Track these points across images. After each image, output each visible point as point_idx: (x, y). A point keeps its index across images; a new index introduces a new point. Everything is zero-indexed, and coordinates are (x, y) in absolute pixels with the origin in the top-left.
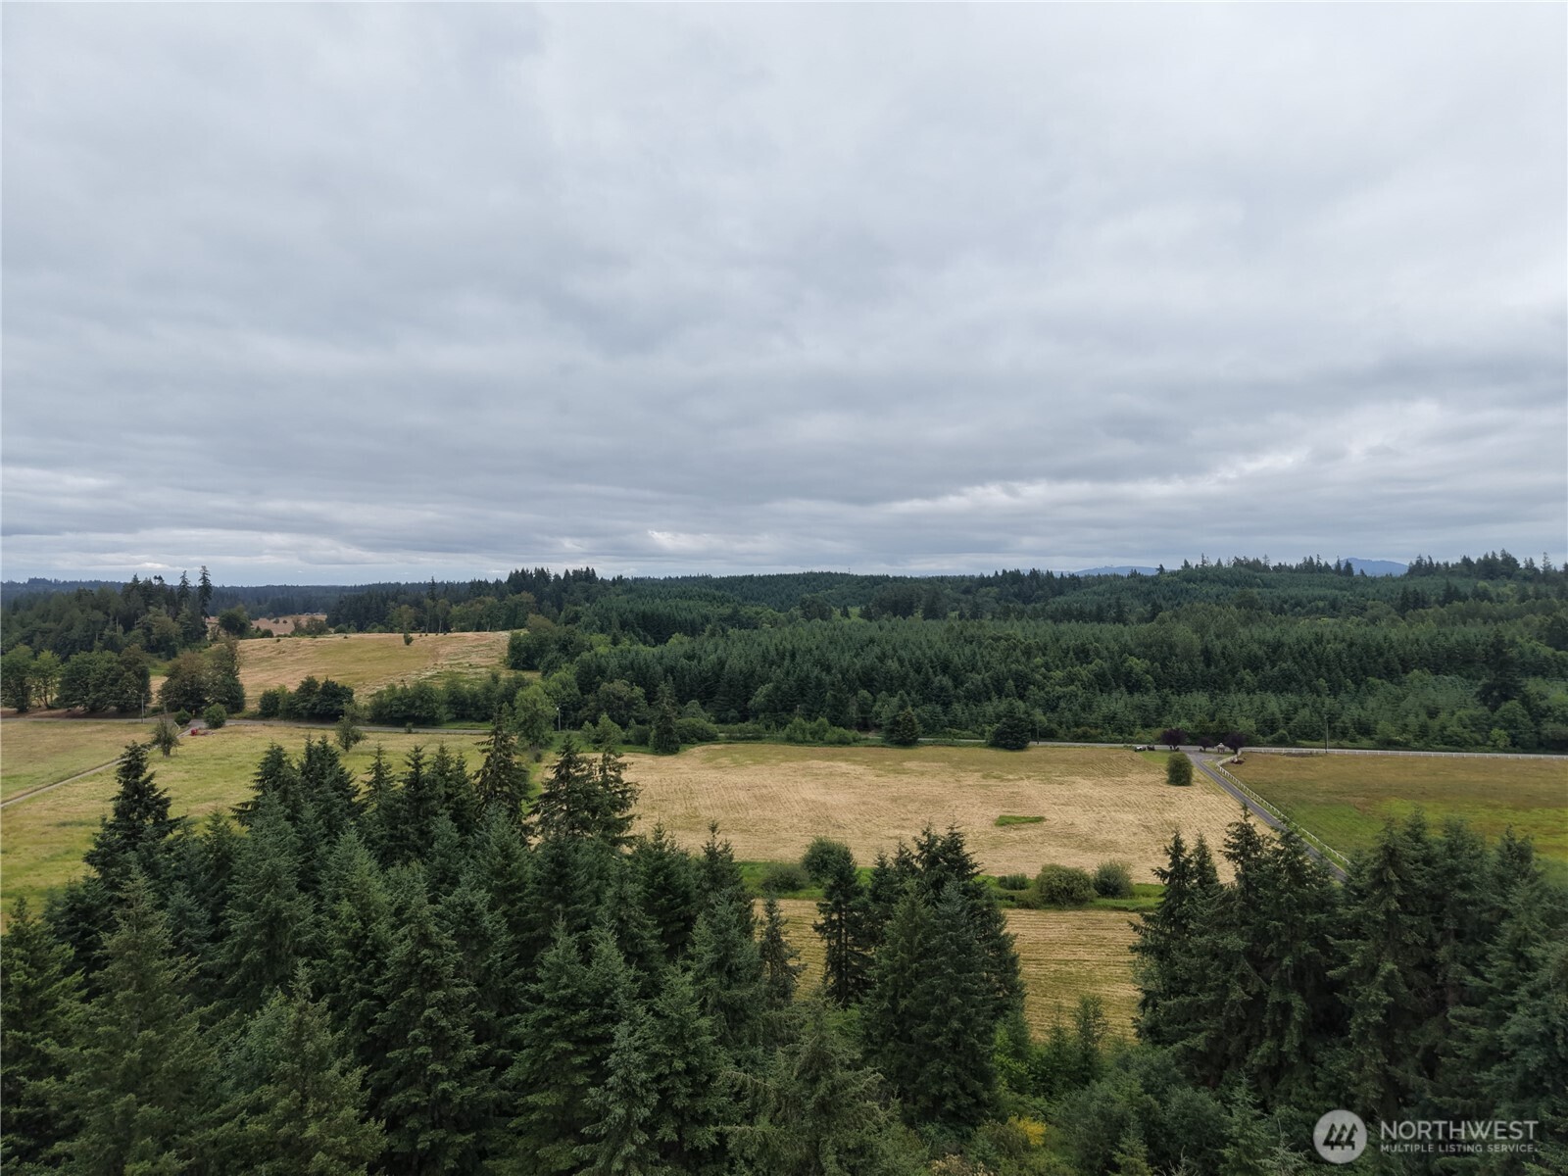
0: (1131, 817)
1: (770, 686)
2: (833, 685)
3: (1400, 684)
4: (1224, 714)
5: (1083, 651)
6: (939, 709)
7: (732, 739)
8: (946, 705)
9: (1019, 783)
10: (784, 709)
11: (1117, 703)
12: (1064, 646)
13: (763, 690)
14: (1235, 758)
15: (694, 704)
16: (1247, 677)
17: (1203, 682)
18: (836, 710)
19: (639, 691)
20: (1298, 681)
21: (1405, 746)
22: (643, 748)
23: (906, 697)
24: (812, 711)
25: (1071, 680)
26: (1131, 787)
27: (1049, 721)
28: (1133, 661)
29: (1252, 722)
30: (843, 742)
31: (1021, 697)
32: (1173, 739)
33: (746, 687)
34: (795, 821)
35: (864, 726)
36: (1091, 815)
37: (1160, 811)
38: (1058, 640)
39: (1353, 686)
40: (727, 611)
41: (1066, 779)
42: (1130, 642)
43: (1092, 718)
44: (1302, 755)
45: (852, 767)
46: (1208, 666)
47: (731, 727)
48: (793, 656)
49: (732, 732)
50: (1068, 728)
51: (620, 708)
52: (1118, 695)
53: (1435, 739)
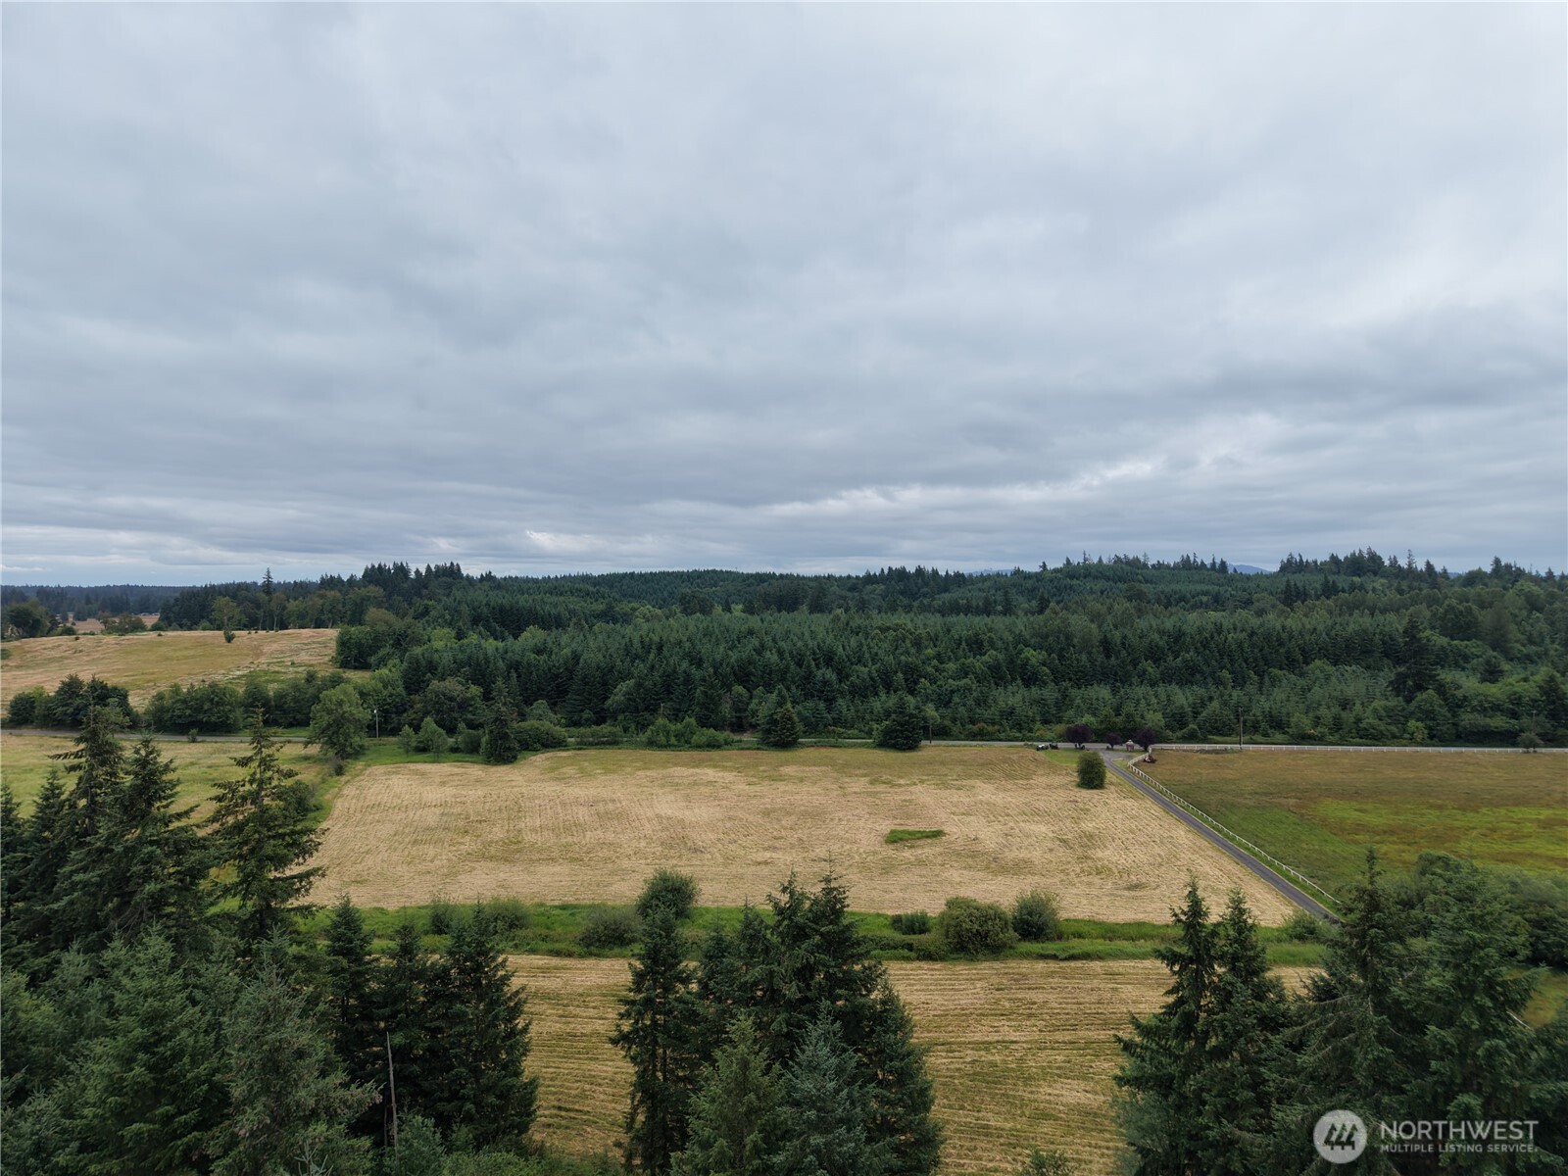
0: (1043, 829)
1: (631, 682)
2: (705, 681)
3: (1302, 675)
4: (1129, 708)
5: (976, 642)
6: (822, 705)
7: (582, 745)
8: (830, 701)
9: (910, 789)
10: (647, 709)
11: (1013, 697)
12: (956, 637)
13: (624, 687)
14: (1145, 756)
15: (541, 705)
16: (1149, 669)
17: (1103, 674)
18: (707, 709)
19: (475, 690)
20: (1202, 672)
21: (1319, 740)
22: (475, 758)
23: (785, 692)
24: (679, 710)
25: (964, 672)
26: (1037, 791)
27: (942, 717)
28: (1029, 653)
29: (1159, 716)
30: (713, 745)
31: (911, 692)
32: (1078, 736)
33: (604, 684)
34: (643, 844)
35: (739, 727)
36: (997, 826)
37: (1076, 821)
38: (949, 631)
39: (1256, 678)
40: (600, 607)
41: (964, 782)
42: (1024, 633)
43: (987, 714)
44: (1216, 752)
45: (721, 774)
46: (1108, 657)
47: (582, 730)
48: (660, 648)
49: (582, 736)
50: (963, 725)
51: (452, 710)
52: (1015, 689)
53: (1350, 732)
